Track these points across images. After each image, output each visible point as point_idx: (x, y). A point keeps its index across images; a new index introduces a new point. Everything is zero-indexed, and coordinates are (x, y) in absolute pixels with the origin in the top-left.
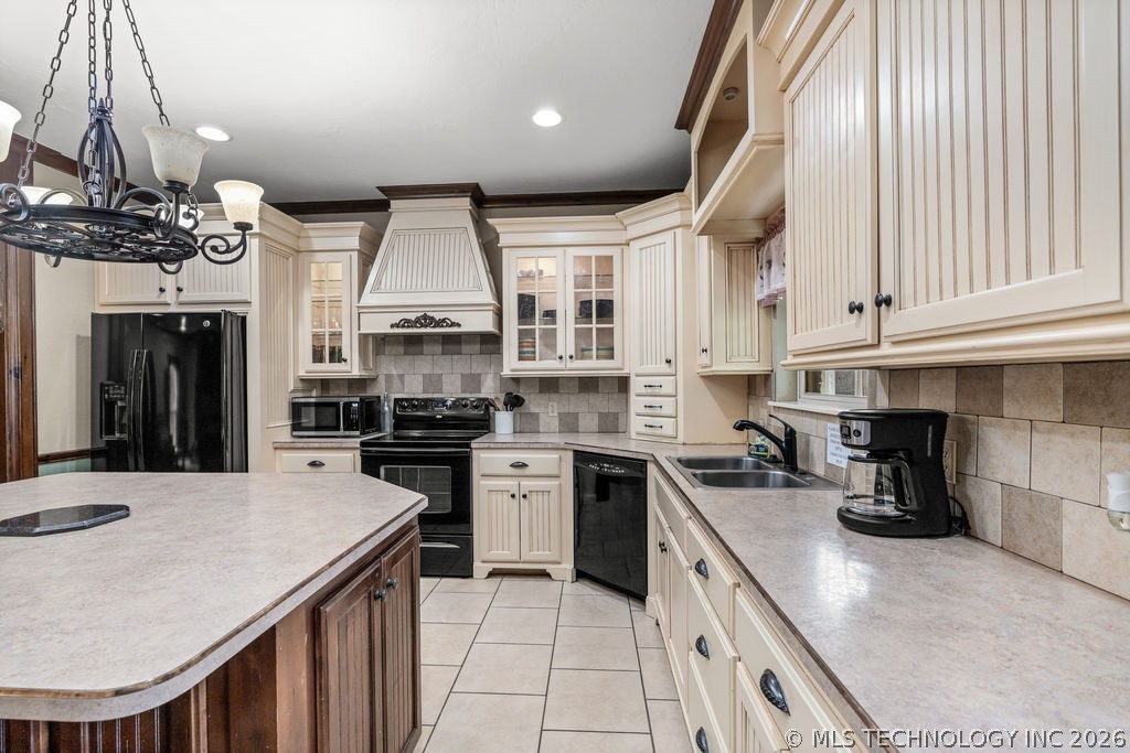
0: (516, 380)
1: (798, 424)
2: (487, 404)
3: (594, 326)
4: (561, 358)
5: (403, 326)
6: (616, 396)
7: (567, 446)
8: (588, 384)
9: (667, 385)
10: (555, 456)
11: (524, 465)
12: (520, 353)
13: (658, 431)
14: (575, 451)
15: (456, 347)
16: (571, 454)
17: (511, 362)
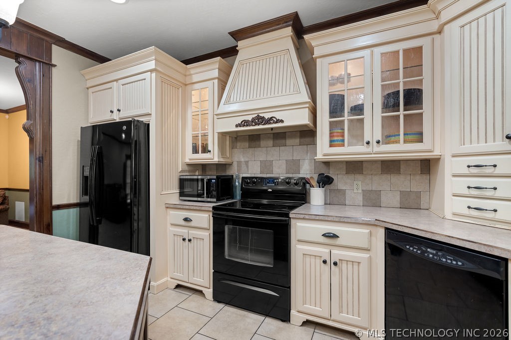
0: (327, 164)
2: (305, 182)
3: (402, 113)
4: (368, 143)
5: (244, 126)
6: (418, 177)
7: (377, 223)
8: (390, 166)
10: (365, 231)
11: (335, 236)
12: (331, 141)
13: (491, 215)
14: (386, 229)
15: (283, 141)
16: (381, 233)
17: (323, 149)
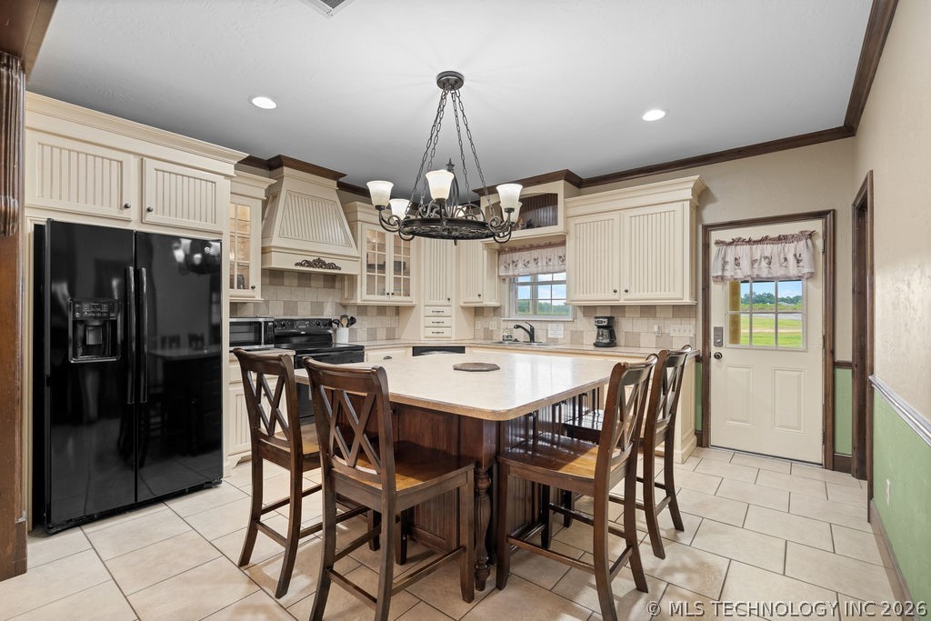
1: (533, 324)
2: (329, 323)
3: (402, 276)
4: (388, 294)
6: (394, 318)
7: (410, 345)
8: (382, 310)
9: (447, 311)
10: (403, 351)
11: (390, 358)
12: (369, 290)
13: (440, 335)
14: (414, 347)
16: (411, 349)
17: (362, 296)
